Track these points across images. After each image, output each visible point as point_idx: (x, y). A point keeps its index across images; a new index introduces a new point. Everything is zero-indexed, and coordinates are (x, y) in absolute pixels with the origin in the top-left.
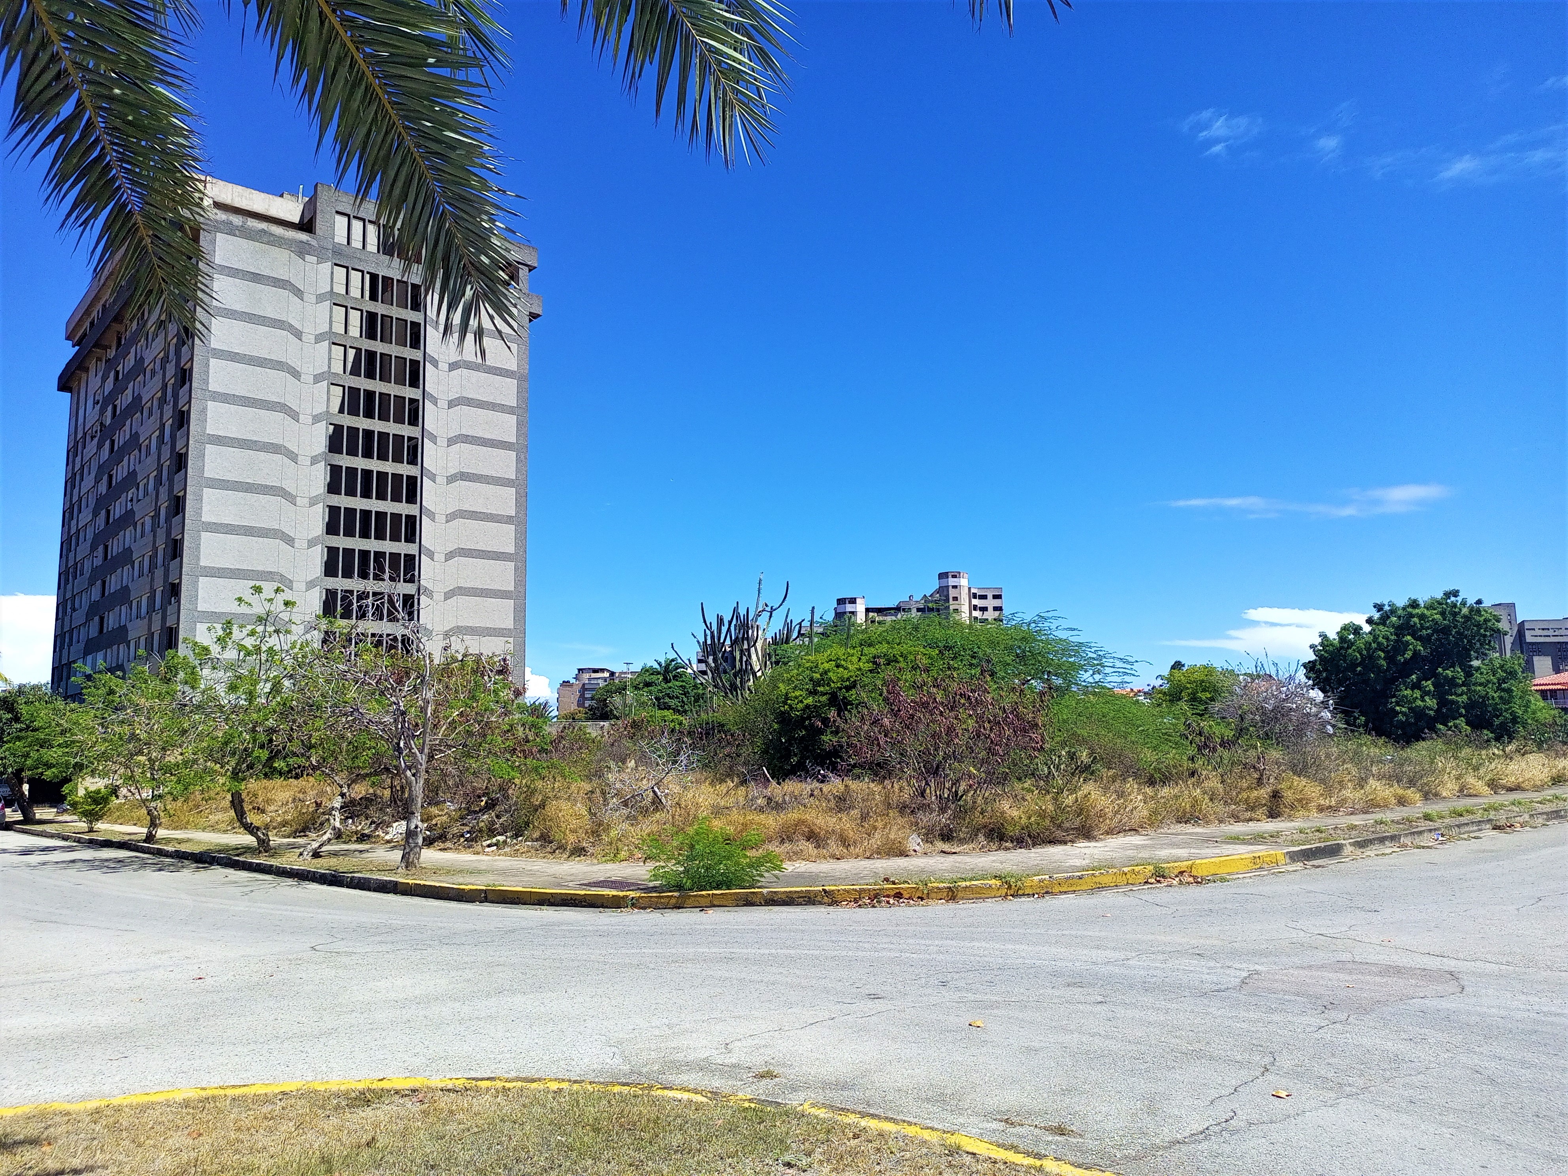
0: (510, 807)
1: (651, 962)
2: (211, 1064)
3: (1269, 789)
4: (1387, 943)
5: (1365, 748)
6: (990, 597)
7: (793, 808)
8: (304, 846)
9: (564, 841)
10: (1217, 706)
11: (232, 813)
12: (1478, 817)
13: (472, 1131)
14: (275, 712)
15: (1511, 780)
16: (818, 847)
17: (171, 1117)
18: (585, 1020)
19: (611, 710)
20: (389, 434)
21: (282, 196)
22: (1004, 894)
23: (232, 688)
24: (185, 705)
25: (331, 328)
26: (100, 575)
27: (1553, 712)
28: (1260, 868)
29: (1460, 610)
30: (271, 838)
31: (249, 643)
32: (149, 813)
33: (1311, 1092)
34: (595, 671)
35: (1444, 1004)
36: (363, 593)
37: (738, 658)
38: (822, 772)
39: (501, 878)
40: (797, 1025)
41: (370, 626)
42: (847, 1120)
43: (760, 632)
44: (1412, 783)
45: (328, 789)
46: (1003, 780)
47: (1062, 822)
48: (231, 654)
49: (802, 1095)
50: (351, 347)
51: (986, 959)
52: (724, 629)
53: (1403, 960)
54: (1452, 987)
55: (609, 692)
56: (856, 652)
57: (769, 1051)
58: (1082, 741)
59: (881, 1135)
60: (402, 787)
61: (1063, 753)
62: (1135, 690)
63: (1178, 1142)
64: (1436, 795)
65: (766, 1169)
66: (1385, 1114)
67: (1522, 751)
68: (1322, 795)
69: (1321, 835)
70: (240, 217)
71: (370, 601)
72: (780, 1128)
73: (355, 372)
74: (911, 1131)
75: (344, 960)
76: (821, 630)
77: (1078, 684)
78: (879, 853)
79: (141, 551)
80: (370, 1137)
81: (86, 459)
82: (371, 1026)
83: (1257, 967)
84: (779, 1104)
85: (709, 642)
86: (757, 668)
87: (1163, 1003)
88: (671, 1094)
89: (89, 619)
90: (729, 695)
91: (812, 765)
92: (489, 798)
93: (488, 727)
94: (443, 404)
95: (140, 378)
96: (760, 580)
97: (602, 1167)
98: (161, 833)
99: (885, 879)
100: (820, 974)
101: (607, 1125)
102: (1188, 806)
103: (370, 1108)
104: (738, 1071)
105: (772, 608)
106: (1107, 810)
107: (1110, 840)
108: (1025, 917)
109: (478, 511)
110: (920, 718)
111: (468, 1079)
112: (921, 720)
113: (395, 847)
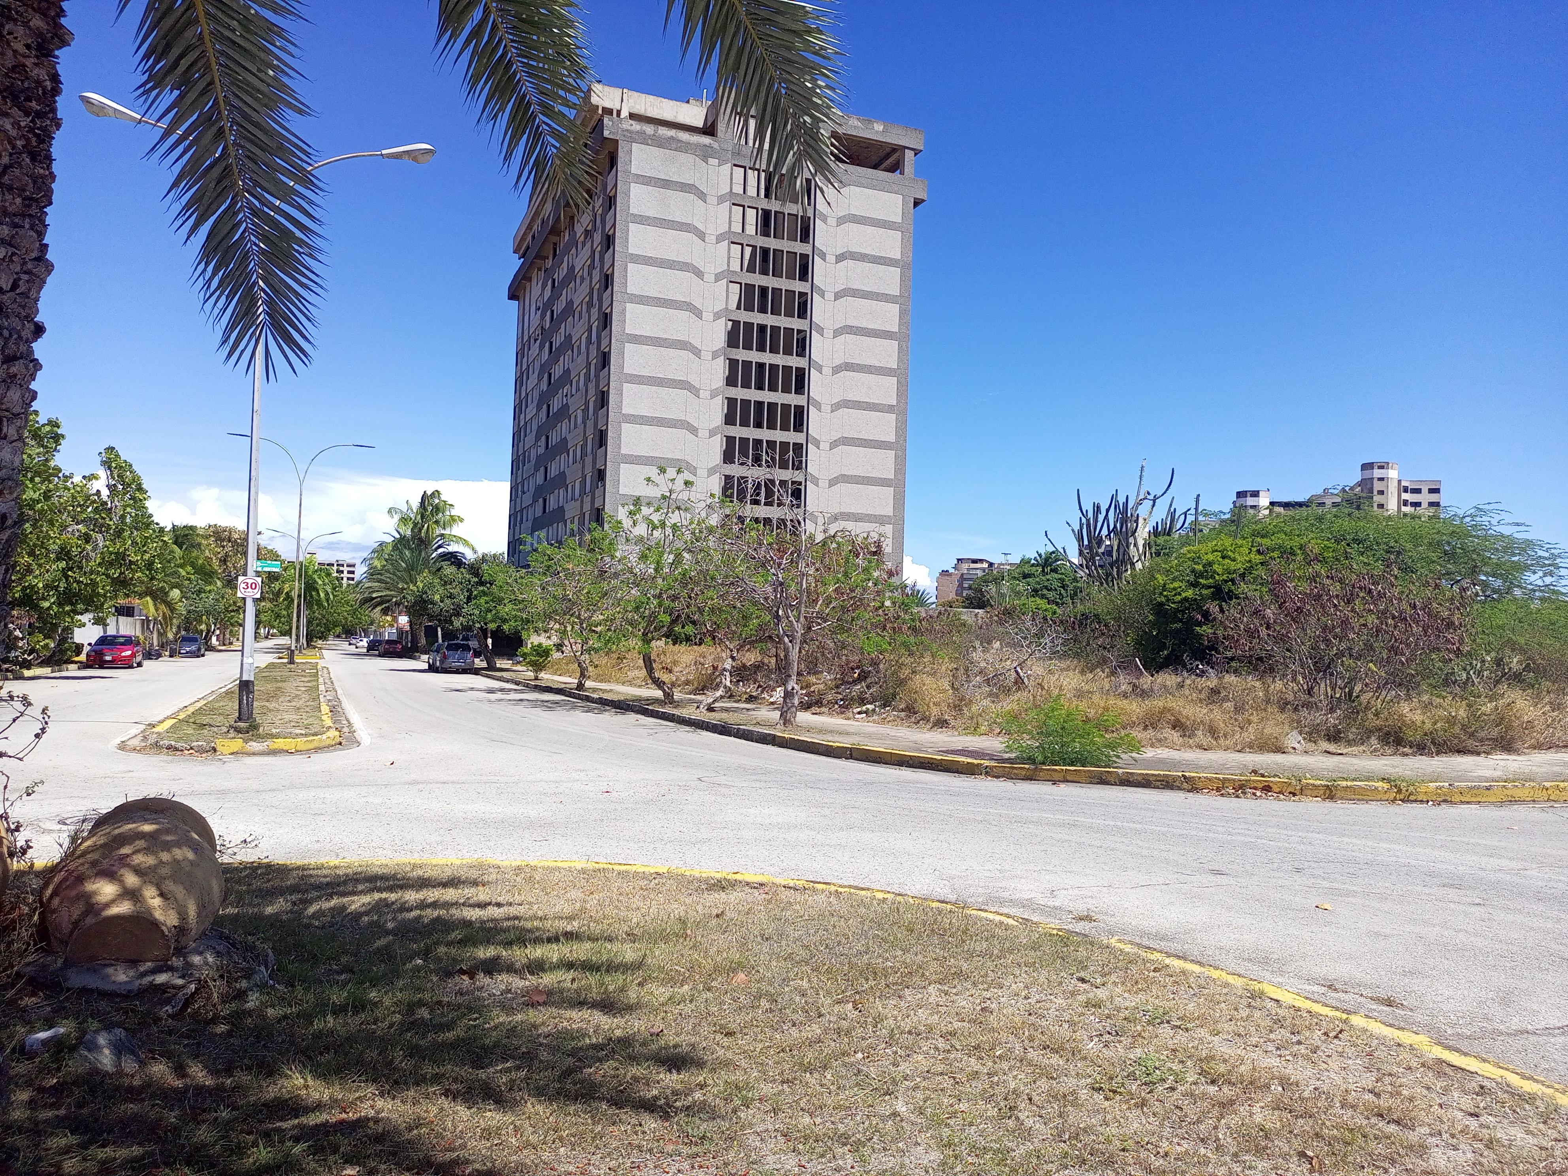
0: (880, 680)
1: (994, 820)
6: (1425, 490)
7: (1160, 697)
8: (701, 701)
9: (927, 713)
11: (645, 672)
13: (804, 918)
14: (677, 580)
16: (1183, 736)
17: (571, 879)
19: (987, 598)
20: (780, 328)
21: (688, 102)
22: (1392, 797)
23: (643, 557)
24: (605, 572)
25: (730, 228)
26: (543, 462)
30: (675, 693)
31: (656, 518)
32: (579, 665)
34: (975, 561)
36: (757, 480)
37: (1115, 547)
38: (1201, 667)
39: (866, 739)
40: (1128, 885)
41: (763, 511)
42: (1152, 957)
43: (1140, 523)
45: (723, 654)
47: (1476, 731)
48: (641, 530)
50: (747, 245)
51: (1354, 854)
52: (1101, 518)
55: (986, 581)
57: (1093, 901)
58: (1514, 647)
59: (1183, 972)
60: (784, 655)
61: (1488, 658)
63: (1528, 1032)
65: (1060, 980)
70: (652, 126)
72: (1082, 953)
73: (751, 269)
74: (1215, 974)
75: (724, 790)
77: (1521, 587)
78: (1251, 747)
79: (574, 440)
80: (720, 912)
81: (531, 360)
84: (1088, 937)
85: (1084, 530)
86: (1135, 558)
87: (1556, 913)
88: (984, 914)
89: (535, 501)
90: (1105, 585)
91: (1191, 659)
92: (863, 671)
93: (861, 602)
94: (830, 296)
95: (572, 285)
96: (1142, 467)
97: (908, 958)
98: (588, 684)
99: (1253, 771)
100: (1163, 847)
101: (920, 929)
103: (724, 892)
104: (1058, 912)
105: (1155, 496)
106: (1536, 722)
107: (1537, 755)
108: (1411, 821)
109: (861, 400)
110: (1309, 611)
111: (807, 881)
112: (1311, 614)
113: (776, 708)
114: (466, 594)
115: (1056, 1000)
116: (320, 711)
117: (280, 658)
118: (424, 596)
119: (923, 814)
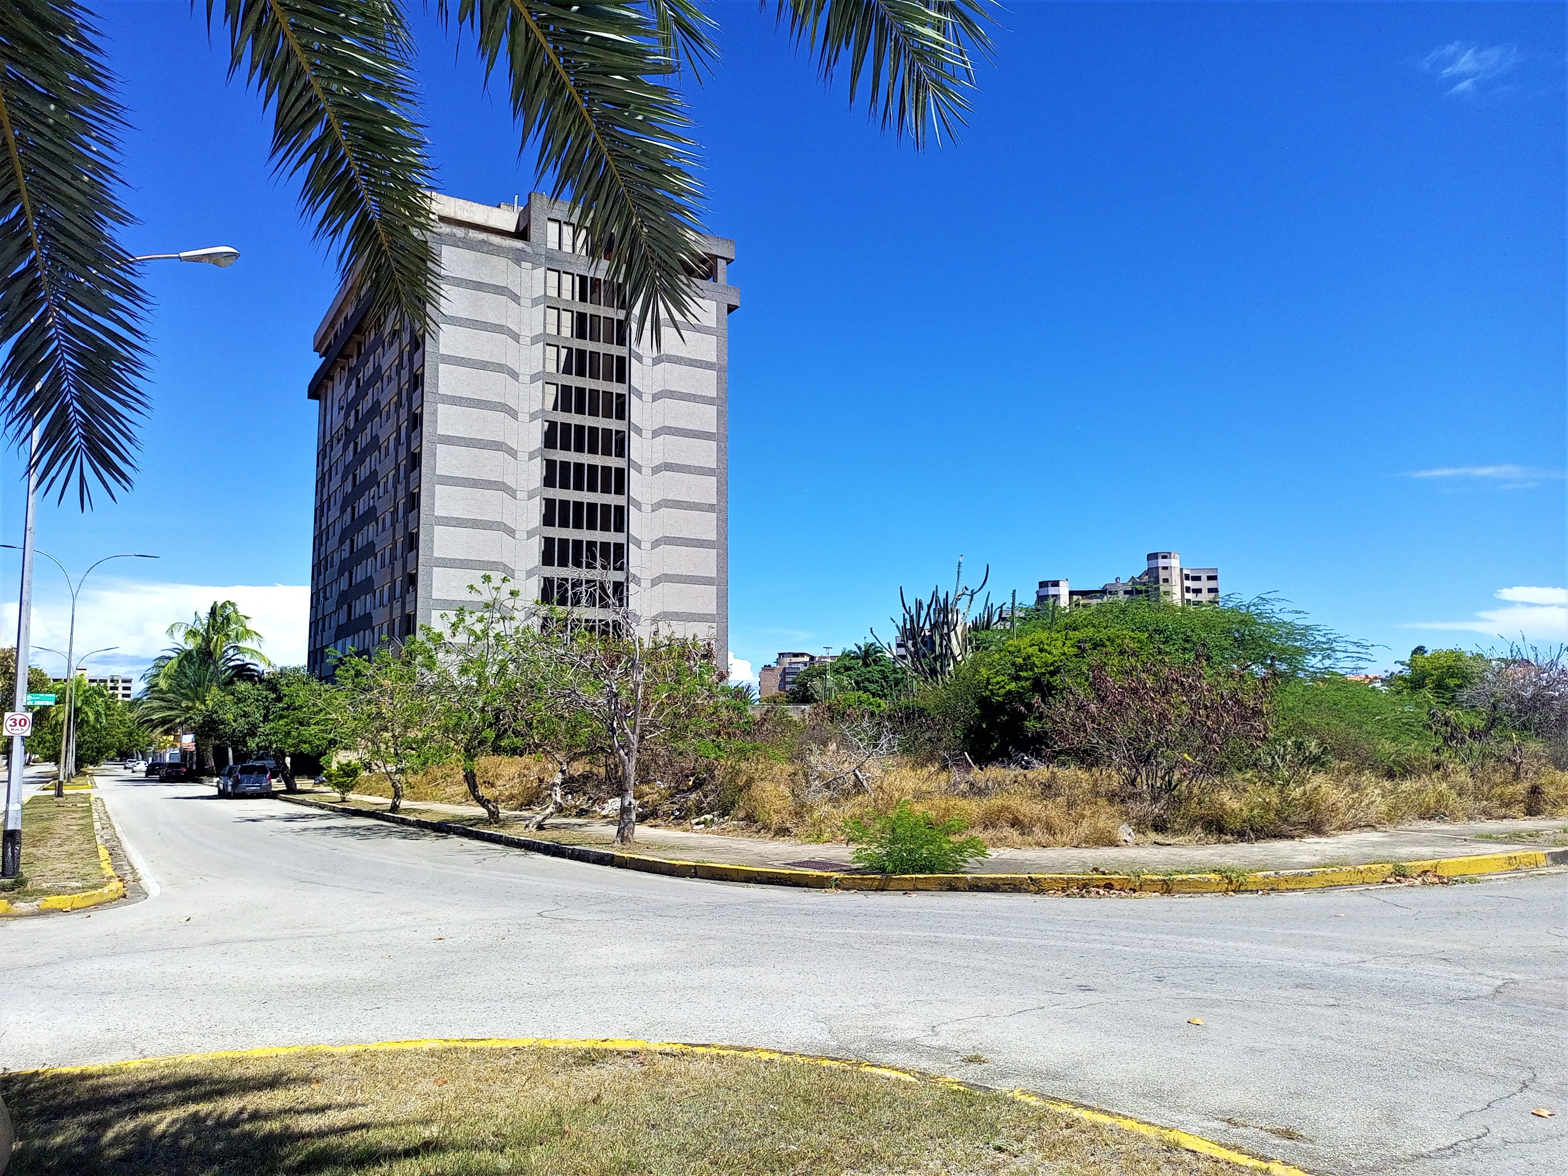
0: (716, 787)
1: (855, 943)
2: (452, 1018)
3: (1527, 784)
6: (1204, 578)
7: (997, 794)
8: (530, 818)
9: (768, 822)
10: (1465, 694)
11: (465, 787)
13: (690, 1094)
14: (501, 693)
16: (1022, 834)
17: (419, 1064)
18: (793, 995)
19: (812, 694)
20: (598, 428)
21: (499, 207)
22: (1224, 889)
23: (464, 671)
24: (423, 686)
25: (545, 330)
26: (347, 567)
28: (1517, 869)
30: (500, 811)
31: (478, 628)
32: (393, 785)
34: (796, 655)
36: (578, 580)
37: (938, 642)
38: (1026, 758)
39: (709, 855)
40: (1005, 1013)
41: (584, 612)
42: (1059, 1110)
43: (960, 617)
45: (550, 766)
46: (1221, 770)
47: (1289, 816)
48: (462, 638)
49: (1012, 1083)
50: (563, 347)
51: (1206, 956)
52: (923, 614)
55: (810, 675)
56: (1060, 636)
57: (977, 1036)
58: (1312, 731)
59: (1095, 1126)
60: (616, 765)
61: (1289, 743)
62: (1371, 676)
63: (1422, 1156)
65: (977, 1151)
70: (463, 229)
71: (584, 587)
72: (991, 1113)
73: (567, 370)
74: (1127, 1125)
75: (568, 926)
76: (1021, 614)
77: (1305, 670)
78: (1087, 842)
79: (383, 544)
80: (596, 1095)
81: (333, 461)
82: (594, 990)
83: (1514, 976)
84: (988, 1089)
85: (908, 626)
86: (957, 652)
87: (1404, 1009)
88: (879, 1071)
89: (339, 607)
90: (930, 680)
91: (1016, 751)
92: (697, 778)
93: (693, 709)
94: (647, 397)
95: (379, 384)
96: (960, 563)
97: (814, 1138)
98: (404, 804)
99: (1094, 869)
100: (1027, 962)
101: (818, 1098)
102: (1432, 801)
103: (595, 1067)
104: (945, 1054)
105: (972, 591)
106: (1340, 804)
107: (1343, 836)
108: (1249, 914)
109: (682, 500)
110: (1129, 704)
111: (685, 1044)
112: (1130, 707)
113: (611, 823)
114: (262, 711)
116: (98, 857)
117: (45, 789)
118: (214, 716)
119: (783, 940)
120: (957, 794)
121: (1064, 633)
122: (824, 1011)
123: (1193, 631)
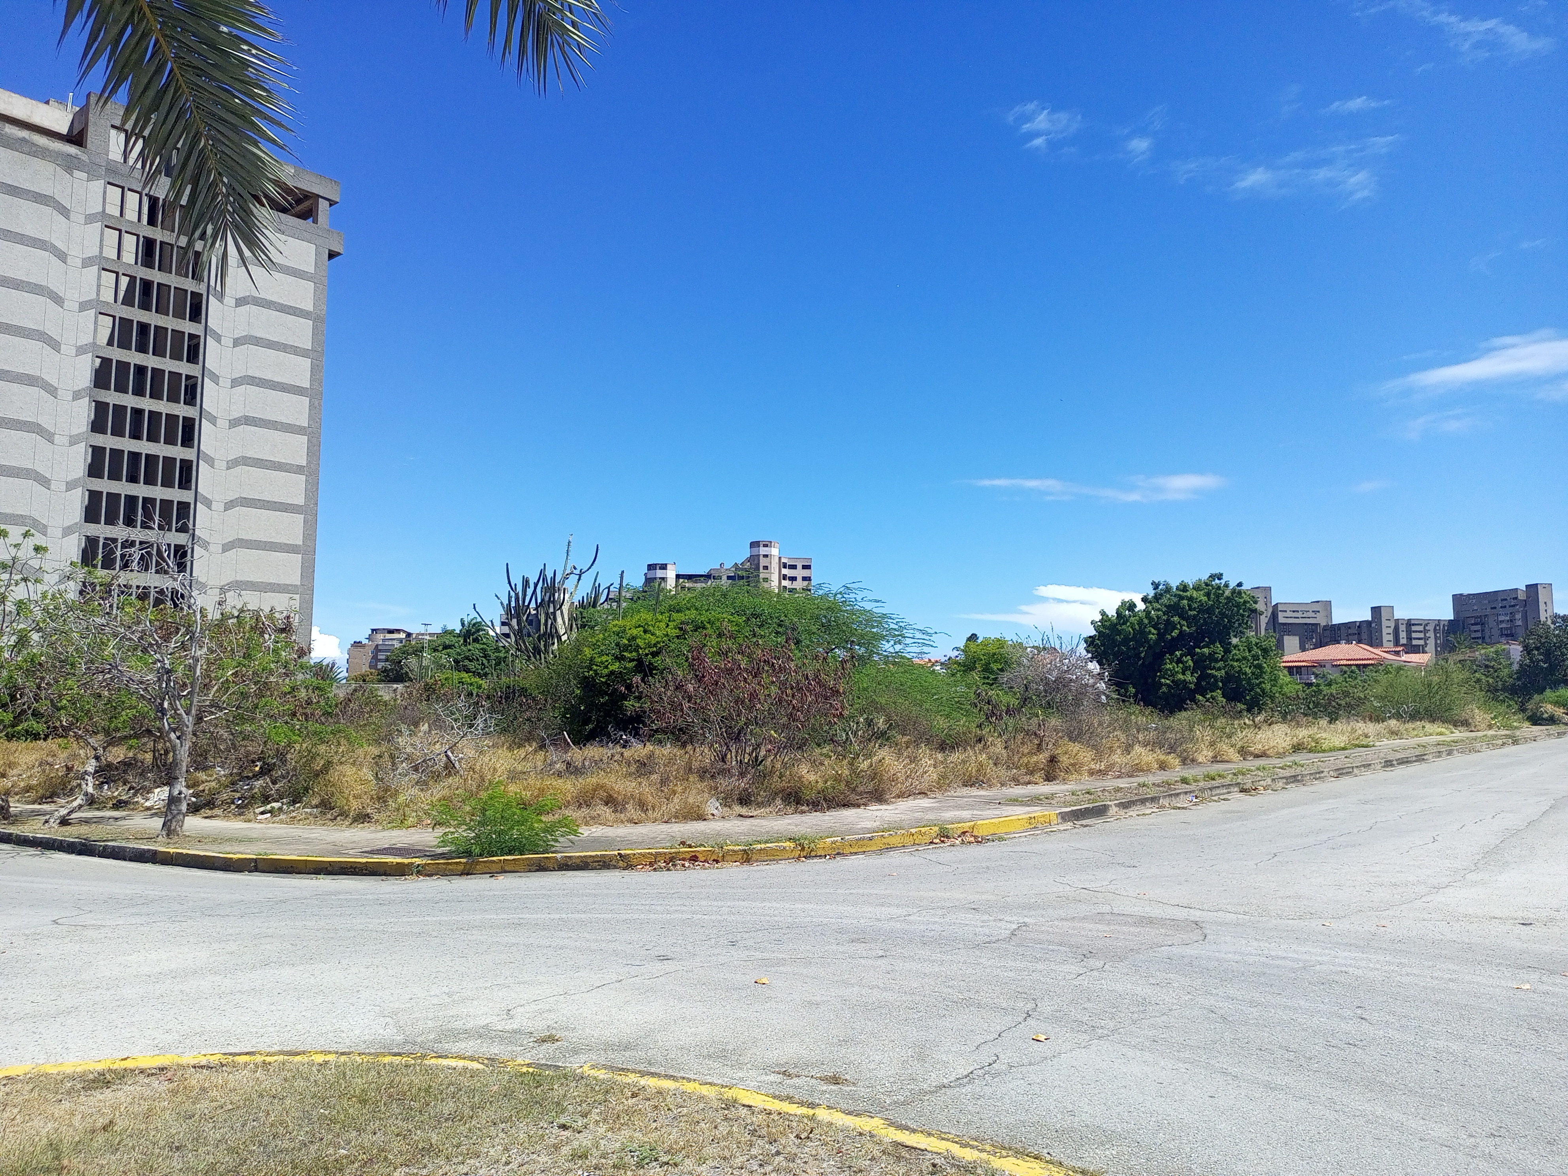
0: (288, 773)
1: (433, 930)
3: (1047, 755)
4: (1141, 896)
5: (1133, 717)
6: (799, 567)
7: (593, 773)
8: (51, 813)
9: (346, 808)
10: (1005, 677)
12: (1227, 781)
13: (225, 1108)
14: (20, 667)
15: (1257, 748)
16: (615, 811)
18: (358, 991)
19: (407, 672)
20: (164, 371)
21: (47, 103)
22: (797, 855)
25: (101, 252)
27: (1297, 687)
28: (1035, 827)
29: (1224, 592)
30: (11, 805)
33: (1067, 1035)
34: (391, 632)
35: (1190, 951)
36: (128, 541)
37: (543, 621)
38: (624, 737)
39: (274, 846)
40: (583, 989)
41: (136, 578)
42: (627, 1080)
43: (567, 596)
44: (1172, 749)
45: (82, 752)
46: (803, 745)
47: (857, 786)
49: (583, 1058)
50: (123, 274)
51: (776, 918)
52: (530, 592)
53: (1156, 912)
54: (1196, 935)
55: (405, 653)
56: (665, 618)
57: (552, 1016)
58: (879, 709)
59: (659, 1093)
60: (165, 751)
61: (862, 720)
62: (933, 660)
63: (944, 1087)
64: (1193, 760)
65: (541, 1132)
66: (1130, 1053)
67: (1269, 722)
68: (1093, 760)
69: (1090, 797)
71: (136, 549)
72: (558, 1091)
73: (128, 301)
74: (689, 1087)
75: (91, 933)
76: (628, 595)
77: (878, 654)
78: (676, 817)
80: (108, 1121)
82: (118, 1003)
83: (1026, 920)
84: (558, 1067)
85: (513, 604)
86: (562, 631)
87: (939, 955)
88: (446, 1062)
90: (533, 658)
91: (615, 730)
92: (265, 764)
93: (264, 688)
94: (227, 341)
96: (569, 542)
97: (367, 1139)
99: (681, 843)
100: (610, 937)
101: (375, 1097)
102: (974, 770)
103: (110, 1089)
104: (518, 1036)
105: (581, 571)
106: (899, 775)
107: (901, 803)
108: (816, 877)
109: (265, 458)
110: (724, 684)
111: (225, 1054)
112: (725, 687)
113: (155, 814)
115: (539, 1159)
119: (352, 934)
120: (553, 774)
121: (667, 614)
122: (392, 1005)
123: (786, 616)
